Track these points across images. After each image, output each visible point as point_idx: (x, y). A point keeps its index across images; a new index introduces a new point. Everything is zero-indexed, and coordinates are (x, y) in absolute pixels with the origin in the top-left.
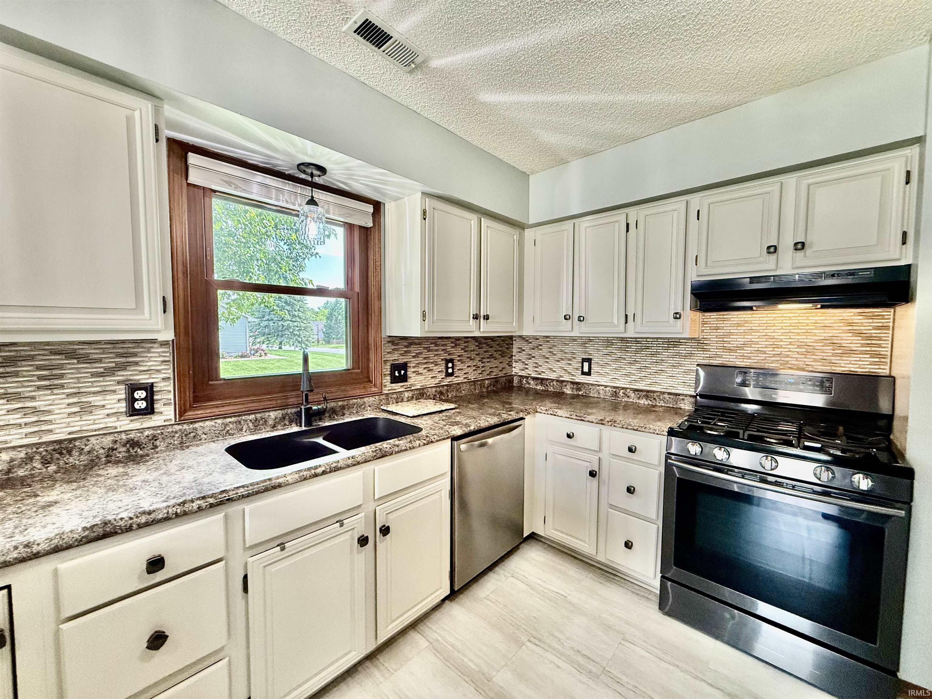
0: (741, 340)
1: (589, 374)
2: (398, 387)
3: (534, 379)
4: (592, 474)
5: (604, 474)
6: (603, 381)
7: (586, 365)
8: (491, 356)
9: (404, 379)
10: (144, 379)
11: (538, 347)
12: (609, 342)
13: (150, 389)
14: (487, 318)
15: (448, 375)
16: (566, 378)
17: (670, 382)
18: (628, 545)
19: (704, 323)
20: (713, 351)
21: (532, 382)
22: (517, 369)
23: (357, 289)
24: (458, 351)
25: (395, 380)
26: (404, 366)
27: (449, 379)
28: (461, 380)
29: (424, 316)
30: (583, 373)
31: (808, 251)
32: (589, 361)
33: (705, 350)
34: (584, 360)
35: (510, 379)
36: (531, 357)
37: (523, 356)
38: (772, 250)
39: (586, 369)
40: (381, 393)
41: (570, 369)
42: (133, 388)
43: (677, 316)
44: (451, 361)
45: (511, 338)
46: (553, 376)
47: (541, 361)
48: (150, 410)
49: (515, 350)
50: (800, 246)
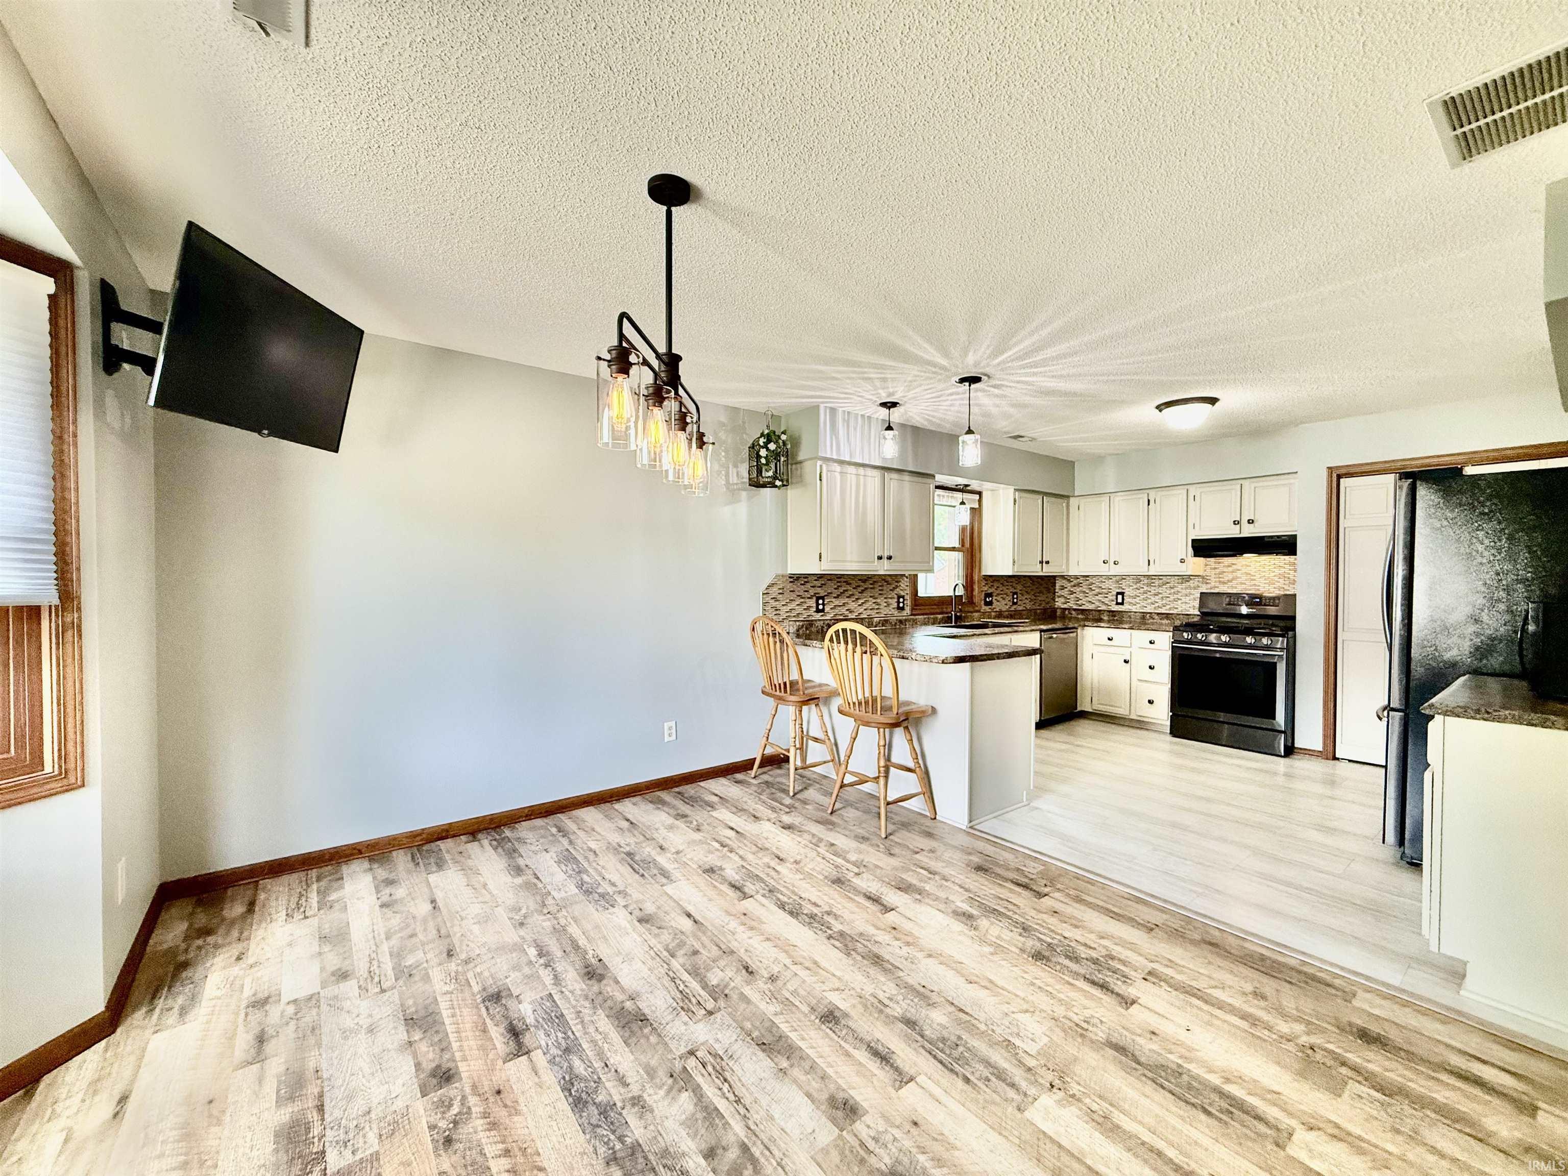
0: (1230, 576)
1: (1122, 604)
2: (987, 608)
3: (1075, 610)
4: (1126, 662)
5: (1133, 661)
6: (1134, 609)
7: (1120, 597)
8: (1040, 592)
9: (990, 603)
10: (902, 593)
11: (1078, 585)
12: (1138, 579)
13: (903, 597)
14: (1047, 562)
15: (1014, 604)
16: (1103, 608)
17: (1184, 606)
18: (1150, 702)
19: (1206, 565)
20: (1213, 584)
21: (1073, 612)
22: (1059, 603)
23: (967, 545)
24: (1019, 587)
25: (987, 604)
26: (990, 595)
27: (1015, 607)
28: (1021, 608)
29: (1014, 562)
30: (1118, 604)
31: (1256, 524)
32: (1122, 594)
33: (1207, 583)
34: (1118, 593)
35: (1054, 610)
36: (1072, 593)
37: (1065, 592)
38: (1236, 523)
39: (1120, 600)
40: (979, 611)
41: (1106, 601)
42: (899, 597)
43: (1182, 561)
44: (1016, 593)
45: (1054, 577)
46: (1091, 607)
47: (1081, 596)
48: (903, 609)
49: (1057, 587)
50: (1250, 522)
